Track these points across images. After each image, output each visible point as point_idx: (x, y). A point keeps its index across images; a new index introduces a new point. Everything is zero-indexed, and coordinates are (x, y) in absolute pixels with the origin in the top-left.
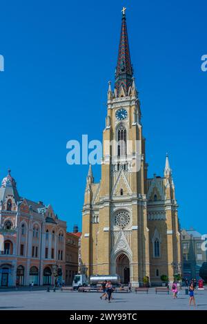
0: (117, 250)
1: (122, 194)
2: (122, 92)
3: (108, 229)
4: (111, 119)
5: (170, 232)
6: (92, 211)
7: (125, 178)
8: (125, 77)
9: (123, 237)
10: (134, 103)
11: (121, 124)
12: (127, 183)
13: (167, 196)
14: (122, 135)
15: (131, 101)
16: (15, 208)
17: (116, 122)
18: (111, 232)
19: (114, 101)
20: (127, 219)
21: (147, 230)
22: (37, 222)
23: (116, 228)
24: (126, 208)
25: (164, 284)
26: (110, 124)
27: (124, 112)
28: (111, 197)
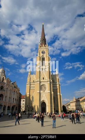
0: (42, 100)
1: (43, 79)
2: (43, 46)
3: (39, 92)
4: (40, 53)
5: (58, 94)
6: (30, 85)
7: (44, 74)
8: (44, 41)
9: (44, 95)
10: (47, 50)
11: (43, 56)
12: (45, 75)
13: (57, 81)
14: (43, 59)
15: (46, 49)
16: (5, 81)
17: (41, 54)
18: (40, 93)
19: (41, 48)
20: (45, 88)
21: (52, 93)
22: (11, 87)
23: (41, 92)
24: (45, 84)
25: (57, 114)
26: (40, 55)
27: (44, 52)
28: (40, 80)
